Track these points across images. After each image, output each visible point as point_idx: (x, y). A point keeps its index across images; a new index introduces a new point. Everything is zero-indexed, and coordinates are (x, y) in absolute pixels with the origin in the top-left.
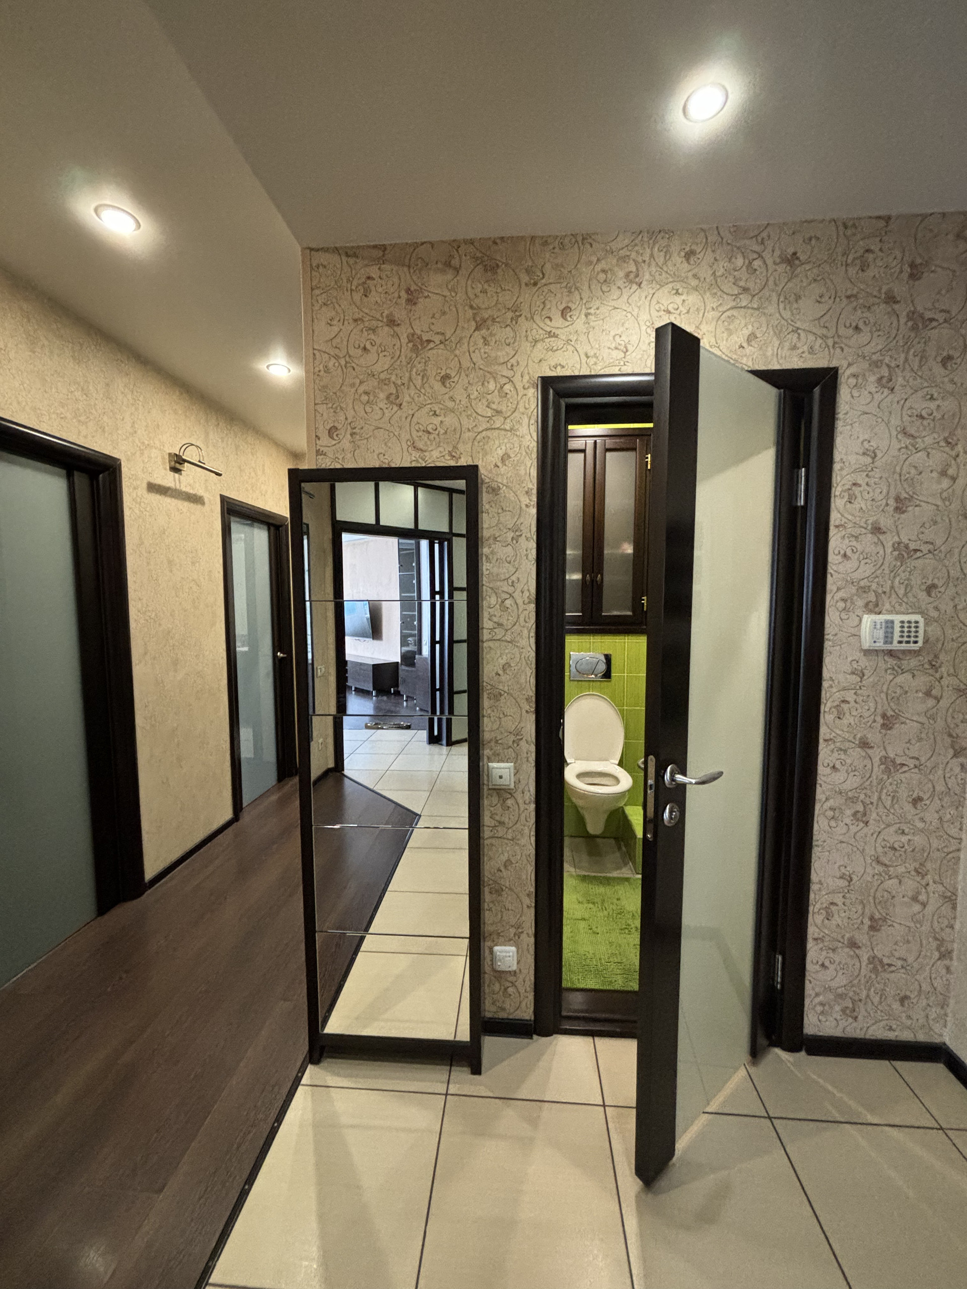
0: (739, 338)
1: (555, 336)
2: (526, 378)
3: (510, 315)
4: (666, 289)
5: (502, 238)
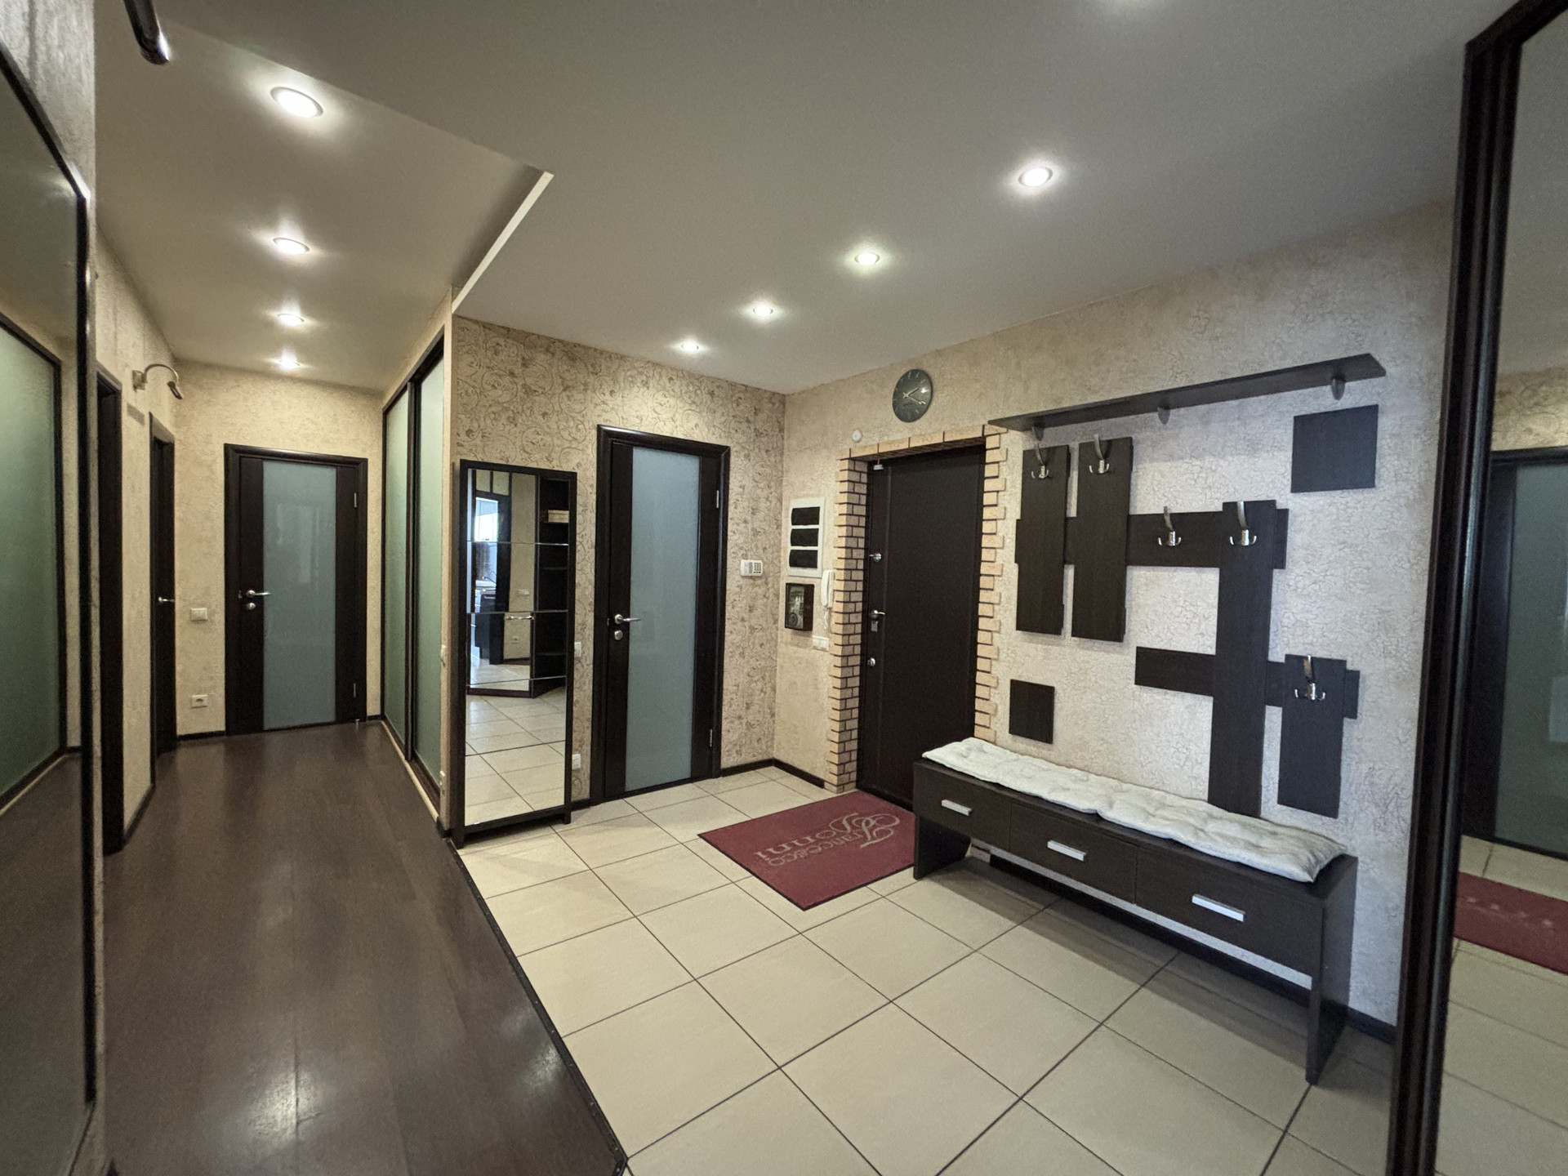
0: (692, 424)
1: (607, 404)
2: (591, 423)
3: (582, 387)
4: (661, 393)
5: (579, 345)
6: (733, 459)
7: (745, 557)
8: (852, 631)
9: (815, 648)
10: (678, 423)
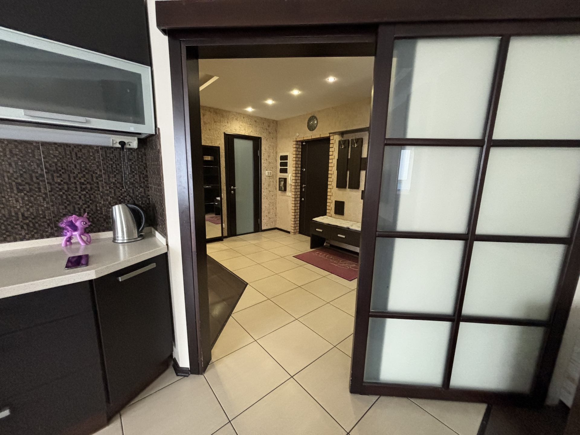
1: (226, 126)
2: (222, 132)
3: (219, 121)
4: (241, 122)
6: (262, 141)
7: (267, 170)
8: (297, 191)
9: (287, 196)
10: (246, 131)
